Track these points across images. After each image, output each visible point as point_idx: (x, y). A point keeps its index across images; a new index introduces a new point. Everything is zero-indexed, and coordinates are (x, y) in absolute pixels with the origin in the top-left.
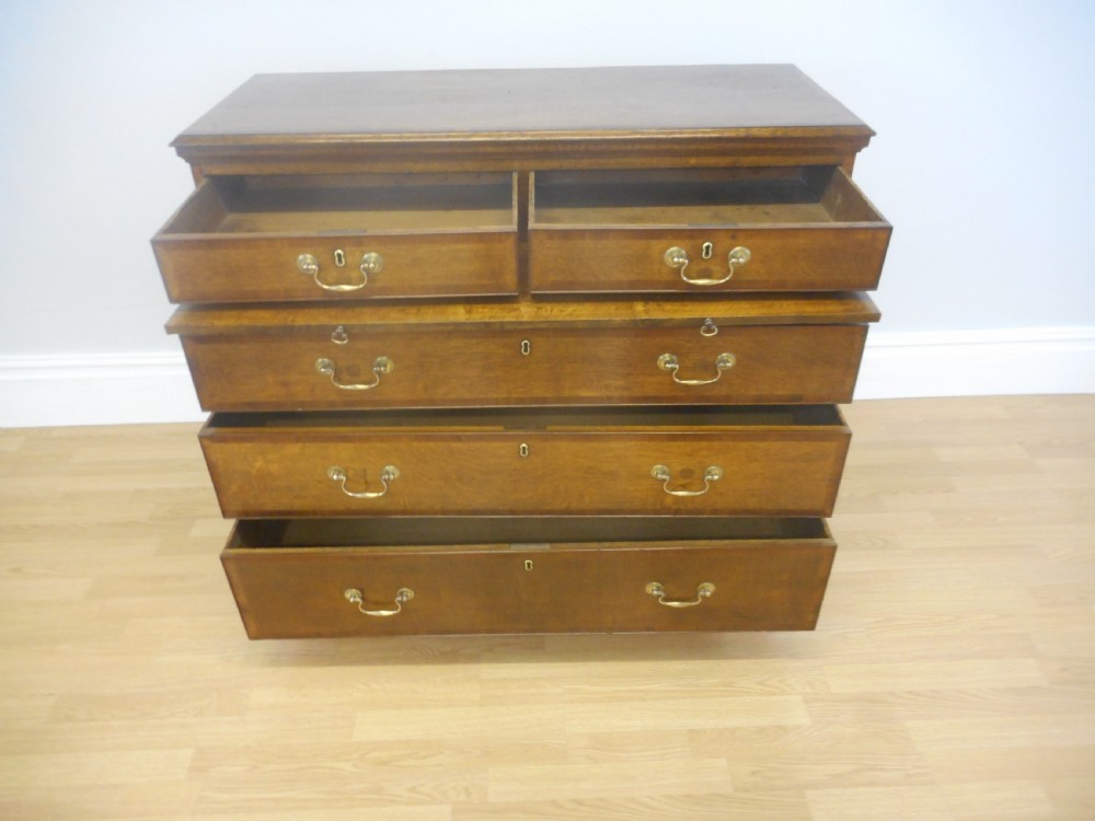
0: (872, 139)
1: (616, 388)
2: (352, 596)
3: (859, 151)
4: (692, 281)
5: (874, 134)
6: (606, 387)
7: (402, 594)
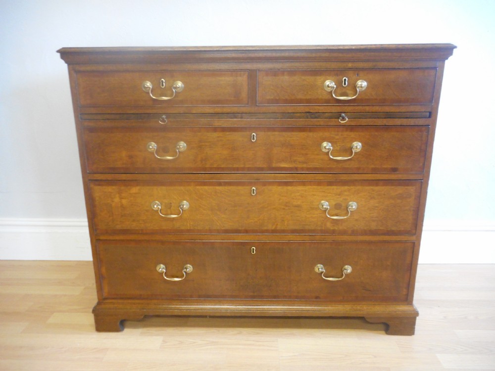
0: (455, 50)
1: (300, 162)
2: (161, 268)
3: (447, 59)
4: (338, 98)
5: (455, 47)
6: (295, 161)
7: (186, 268)
